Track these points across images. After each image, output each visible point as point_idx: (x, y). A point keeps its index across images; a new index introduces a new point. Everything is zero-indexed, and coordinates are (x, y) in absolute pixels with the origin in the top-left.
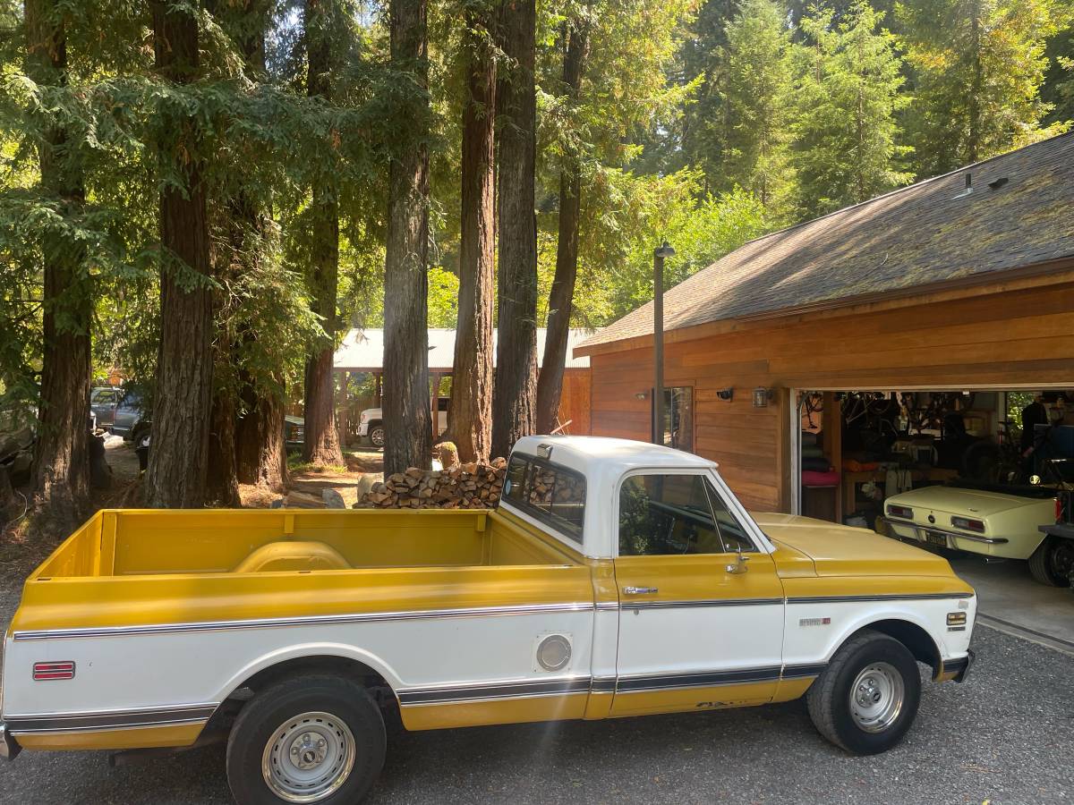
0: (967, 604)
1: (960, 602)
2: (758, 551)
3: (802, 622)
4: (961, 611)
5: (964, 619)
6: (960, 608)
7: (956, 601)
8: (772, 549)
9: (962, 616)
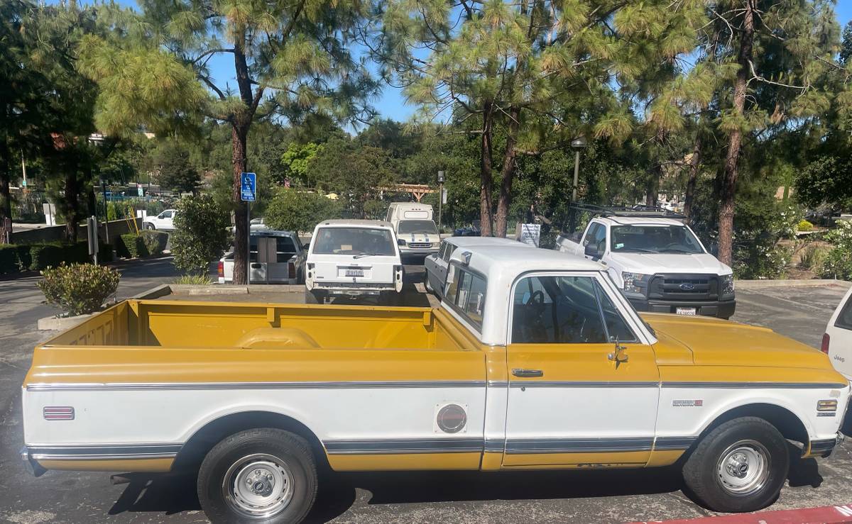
0: (840, 393)
1: (832, 392)
2: (640, 342)
3: (676, 404)
4: (832, 399)
5: (835, 406)
6: (831, 396)
7: (829, 390)
8: (653, 341)
9: (832, 403)
